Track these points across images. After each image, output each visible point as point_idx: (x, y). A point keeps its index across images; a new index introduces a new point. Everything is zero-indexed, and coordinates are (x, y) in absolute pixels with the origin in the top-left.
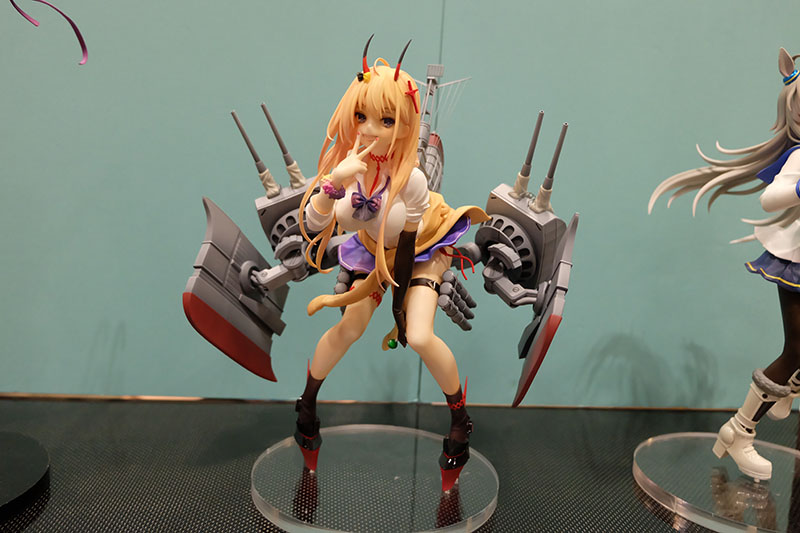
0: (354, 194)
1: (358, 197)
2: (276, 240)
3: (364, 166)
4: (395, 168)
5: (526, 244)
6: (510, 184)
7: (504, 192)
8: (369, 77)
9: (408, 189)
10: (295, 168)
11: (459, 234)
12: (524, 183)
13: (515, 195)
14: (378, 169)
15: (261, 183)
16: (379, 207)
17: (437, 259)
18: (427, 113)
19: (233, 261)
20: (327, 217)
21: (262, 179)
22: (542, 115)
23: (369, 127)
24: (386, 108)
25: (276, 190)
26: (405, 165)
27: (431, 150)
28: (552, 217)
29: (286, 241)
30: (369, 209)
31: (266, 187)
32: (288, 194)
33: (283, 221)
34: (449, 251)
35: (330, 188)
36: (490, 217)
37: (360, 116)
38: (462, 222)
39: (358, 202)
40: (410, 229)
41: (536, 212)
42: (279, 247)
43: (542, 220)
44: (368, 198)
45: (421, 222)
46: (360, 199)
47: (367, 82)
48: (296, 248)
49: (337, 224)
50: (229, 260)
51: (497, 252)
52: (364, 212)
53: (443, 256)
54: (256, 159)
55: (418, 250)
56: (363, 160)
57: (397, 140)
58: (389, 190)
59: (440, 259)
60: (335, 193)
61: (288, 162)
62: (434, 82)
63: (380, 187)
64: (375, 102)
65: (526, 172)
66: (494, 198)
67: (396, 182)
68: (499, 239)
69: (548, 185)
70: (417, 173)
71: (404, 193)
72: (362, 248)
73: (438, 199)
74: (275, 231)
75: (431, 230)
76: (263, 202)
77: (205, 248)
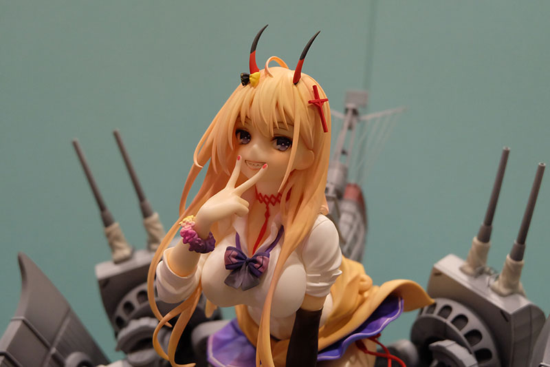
0: (229, 249)
1: (234, 253)
2: (120, 324)
3: (244, 205)
4: (291, 214)
5: (487, 342)
6: (459, 254)
7: (453, 266)
8: (258, 79)
9: (310, 245)
10: (155, 222)
11: (385, 321)
12: (482, 253)
13: (469, 270)
14: (267, 215)
15: (105, 242)
16: (266, 269)
17: (352, 358)
18: (344, 152)
19: (54, 350)
20: (186, 282)
21: (108, 235)
22: (506, 154)
23: (255, 149)
24: (281, 122)
25: (126, 252)
26: (306, 210)
27: (348, 206)
28: (524, 303)
29: (134, 325)
30: (251, 272)
31: (113, 248)
32: (141, 258)
33: (132, 297)
34: (370, 345)
35: (192, 235)
36: (433, 301)
37: (242, 133)
38: (390, 304)
39: (234, 260)
40: (311, 307)
41: (501, 295)
42: (124, 333)
43: (509, 306)
44: (249, 256)
45: (329, 297)
46: (237, 257)
47: (254, 85)
48: (147, 336)
50: (48, 348)
51: (444, 353)
52: (243, 278)
53: (361, 354)
54: (102, 208)
55: (322, 342)
56: (243, 195)
57: (291, 173)
58: (281, 246)
59: (357, 358)
60: (199, 244)
61: (146, 213)
62: (355, 112)
63: (268, 241)
64: (264, 114)
65: (485, 236)
66: (438, 274)
67: (292, 232)
68: (446, 334)
69: (518, 255)
70: (324, 222)
71: (303, 250)
72: (242, 339)
73: (355, 269)
74: (120, 312)
75: (343, 313)
76: (106, 269)
77: (14, 327)
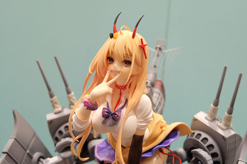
0: (104, 109)
1: (106, 110)
2: (57, 140)
3: (110, 90)
4: (131, 94)
5: (216, 150)
6: (205, 111)
7: (202, 117)
8: (117, 36)
9: (139, 107)
10: (73, 96)
11: (172, 140)
12: (215, 111)
13: (209, 118)
14: (121, 94)
15: (51, 104)
16: (120, 118)
17: (157, 156)
18: (155, 67)
19: (28, 151)
20: (85, 123)
21: (52, 102)
22: (226, 68)
23: (115, 66)
24: (127, 54)
25: (60, 109)
26: (137, 92)
27: (157, 90)
28: (233, 133)
29: (63, 141)
30: (113, 119)
31: (54, 107)
32: (66, 112)
33: (62, 128)
34: (165, 151)
35: (88, 103)
36: (193, 132)
37: (110, 59)
38: (174, 133)
39: (106, 114)
40: (139, 134)
41: (223, 129)
42: (59, 144)
43: (226, 134)
44: (113, 112)
45: (147, 130)
46: (107, 112)
47: (115, 38)
48: (68, 145)
49: (92, 128)
50: (26, 150)
51: (197, 154)
52: (110, 121)
53: (161, 154)
54: (49, 90)
55: (144, 149)
56: (110, 86)
57: (131, 76)
58: (126, 108)
59: (159, 156)
60: (91, 106)
61: (68, 92)
62: (160, 49)
63: (121, 105)
64: (119, 50)
65: (216, 104)
66: (195, 120)
67: (131, 102)
68: (198, 146)
69: (230, 112)
70: (145, 98)
71: (136, 109)
72: (109, 147)
73: (159, 117)
74: (57, 135)
75: (153, 137)
76: (51, 116)
77: (11, 141)
